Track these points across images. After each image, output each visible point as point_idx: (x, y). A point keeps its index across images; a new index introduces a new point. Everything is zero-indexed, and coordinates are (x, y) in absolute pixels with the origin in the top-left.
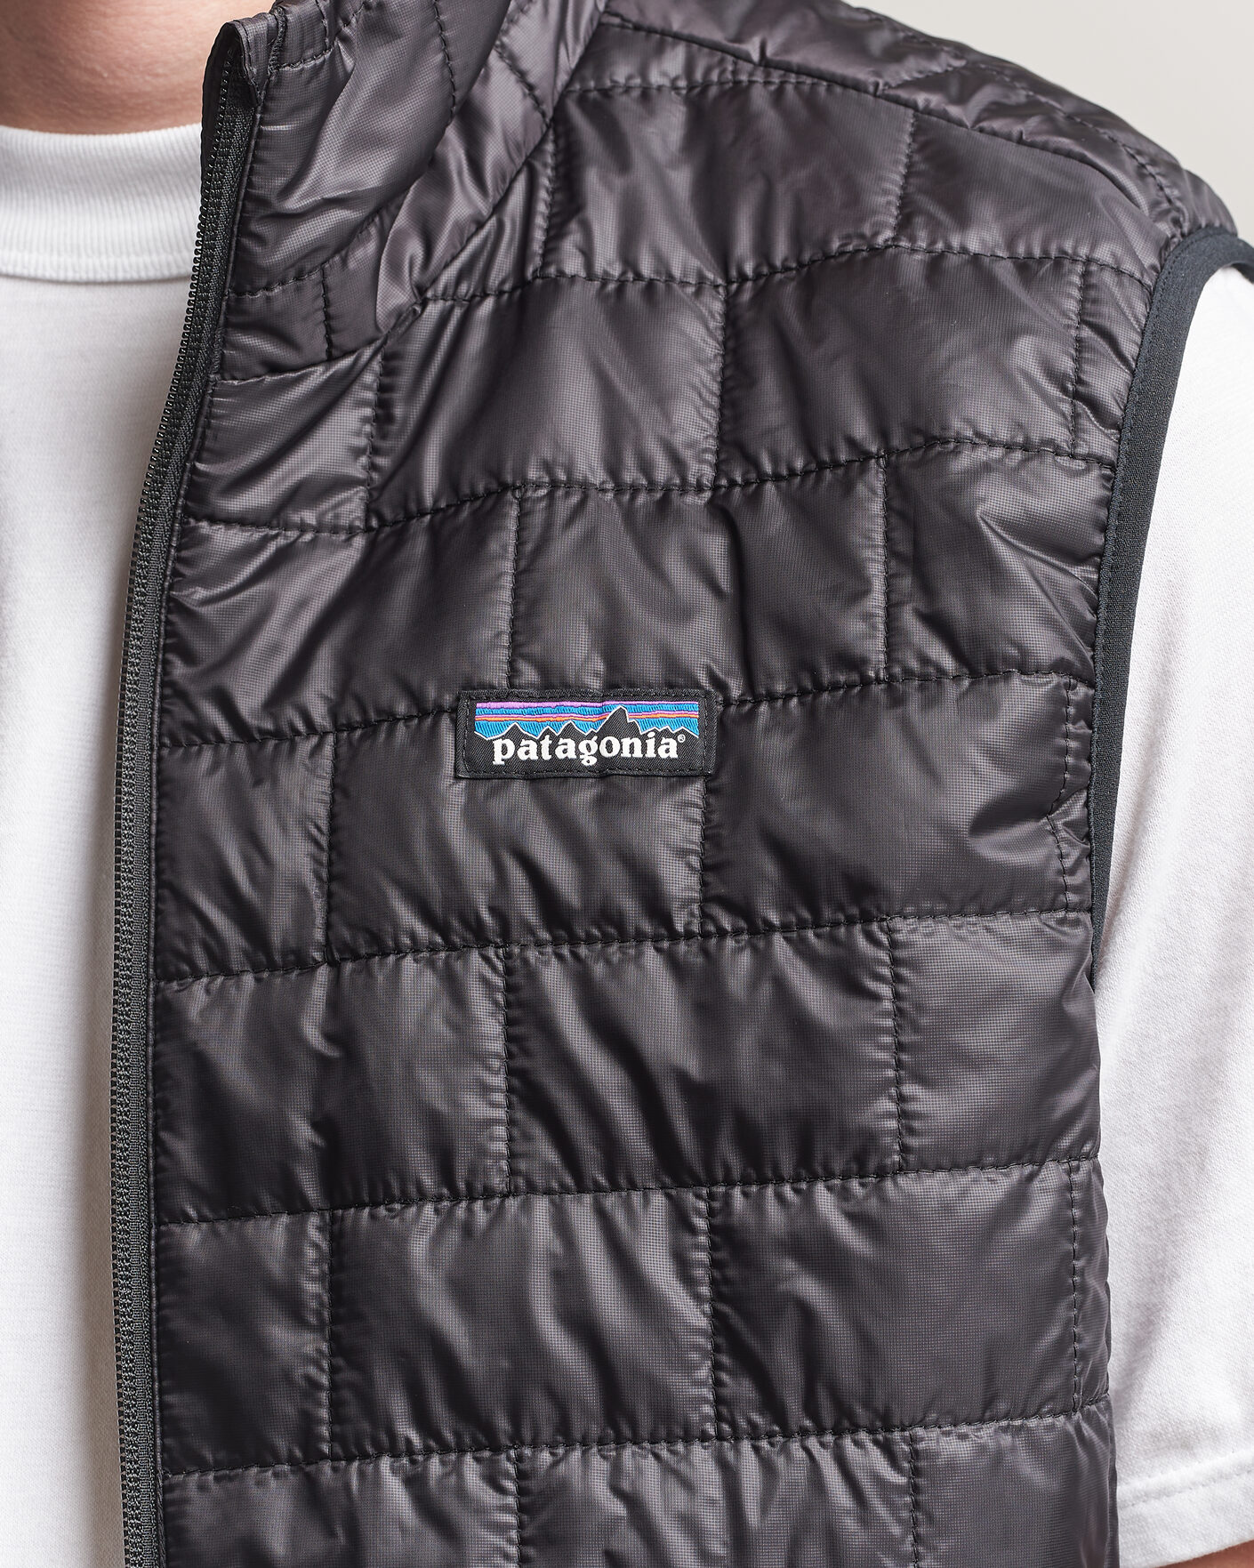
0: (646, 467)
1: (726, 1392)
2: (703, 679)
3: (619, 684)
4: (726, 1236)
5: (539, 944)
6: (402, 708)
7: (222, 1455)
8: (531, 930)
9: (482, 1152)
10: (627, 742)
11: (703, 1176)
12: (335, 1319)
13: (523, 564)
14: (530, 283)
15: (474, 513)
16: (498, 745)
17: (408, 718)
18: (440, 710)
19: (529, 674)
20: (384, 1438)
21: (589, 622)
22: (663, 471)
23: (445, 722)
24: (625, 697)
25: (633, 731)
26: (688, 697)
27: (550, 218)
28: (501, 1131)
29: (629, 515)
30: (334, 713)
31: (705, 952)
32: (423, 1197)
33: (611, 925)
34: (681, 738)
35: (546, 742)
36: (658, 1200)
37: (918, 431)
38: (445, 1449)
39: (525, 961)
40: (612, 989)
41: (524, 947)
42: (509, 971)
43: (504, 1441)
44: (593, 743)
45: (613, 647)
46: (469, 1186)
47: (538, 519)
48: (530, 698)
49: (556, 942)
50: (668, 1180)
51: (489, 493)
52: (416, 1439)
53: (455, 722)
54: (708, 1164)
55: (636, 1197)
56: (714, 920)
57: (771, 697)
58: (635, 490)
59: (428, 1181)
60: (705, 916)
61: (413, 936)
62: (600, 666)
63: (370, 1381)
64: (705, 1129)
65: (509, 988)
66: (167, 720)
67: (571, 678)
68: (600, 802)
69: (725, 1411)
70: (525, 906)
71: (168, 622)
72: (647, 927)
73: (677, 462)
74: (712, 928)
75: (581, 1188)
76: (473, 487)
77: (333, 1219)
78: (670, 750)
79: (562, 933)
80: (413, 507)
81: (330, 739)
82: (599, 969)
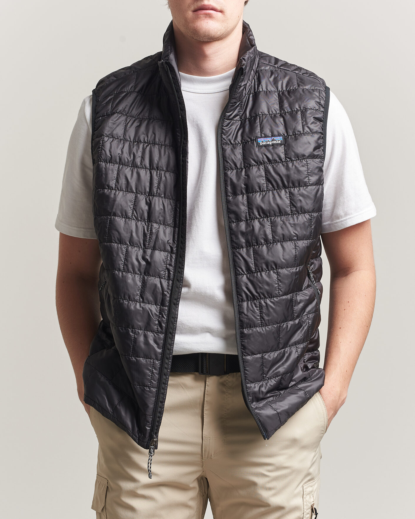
0: (272, 112)
1: (292, 210)
2: (282, 134)
3: (273, 135)
4: (290, 193)
5: (268, 164)
6: (249, 140)
7: (236, 221)
8: (267, 162)
9: (264, 187)
10: (275, 141)
11: (288, 187)
12: (248, 205)
13: (260, 123)
14: (256, 92)
15: (254, 118)
16: (261, 143)
17: (250, 141)
18: (254, 140)
19: (263, 135)
20: (255, 217)
21: (269, 129)
22: (274, 112)
23: (254, 141)
24: (274, 137)
25: (275, 140)
26: (281, 136)
27: (257, 85)
28: (265, 184)
29: (271, 117)
30: (241, 141)
31: (286, 163)
32: (257, 192)
33: (276, 161)
34: (281, 141)
35: (266, 142)
36: (283, 190)
37: (304, 108)
38: (262, 218)
39: (267, 166)
40: (276, 168)
41: (266, 164)
42: (265, 167)
43: (269, 216)
44: (271, 142)
45: (272, 132)
46: (262, 190)
47: (261, 118)
48: (263, 138)
49: (270, 164)
50: (284, 188)
51: (255, 116)
52: (259, 217)
53: (256, 141)
54: (289, 186)
55: (281, 190)
56: (287, 160)
57: (290, 135)
58: (271, 114)
59: (258, 190)
60: (286, 159)
61: (254, 164)
62: (271, 134)
63: (253, 211)
64: (288, 182)
65: (265, 169)
66: (222, 142)
67: (268, 135)
68: (273, 148)
69: (292, 212)
70: (266, 160)
71: (222, 131)
72: (280, 161)
73: (276, 111)
74: (287, 161)
75: (275, 190)
76: (253, 115)
77: (247, 195)
78: (280, 142)
79: (270, 162)
80: (246, 118)
81: (241, 144)
82: (275, 166)
